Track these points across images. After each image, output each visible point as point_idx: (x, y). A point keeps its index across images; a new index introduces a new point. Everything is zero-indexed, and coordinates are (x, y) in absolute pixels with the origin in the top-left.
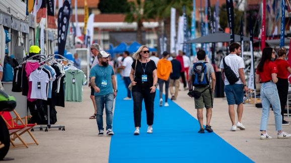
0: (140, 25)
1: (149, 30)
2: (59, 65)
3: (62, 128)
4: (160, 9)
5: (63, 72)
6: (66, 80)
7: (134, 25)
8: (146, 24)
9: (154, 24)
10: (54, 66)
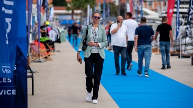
0: (73, 12)
1: (77, 14)
2: (59, 29)
3: (59, 51)
4: (82, 5)
5: (60, 31)
6: (61, 34)
7: (70, 12)
8: (76, 12)
9: (79, 11)
10: (57, 29)
